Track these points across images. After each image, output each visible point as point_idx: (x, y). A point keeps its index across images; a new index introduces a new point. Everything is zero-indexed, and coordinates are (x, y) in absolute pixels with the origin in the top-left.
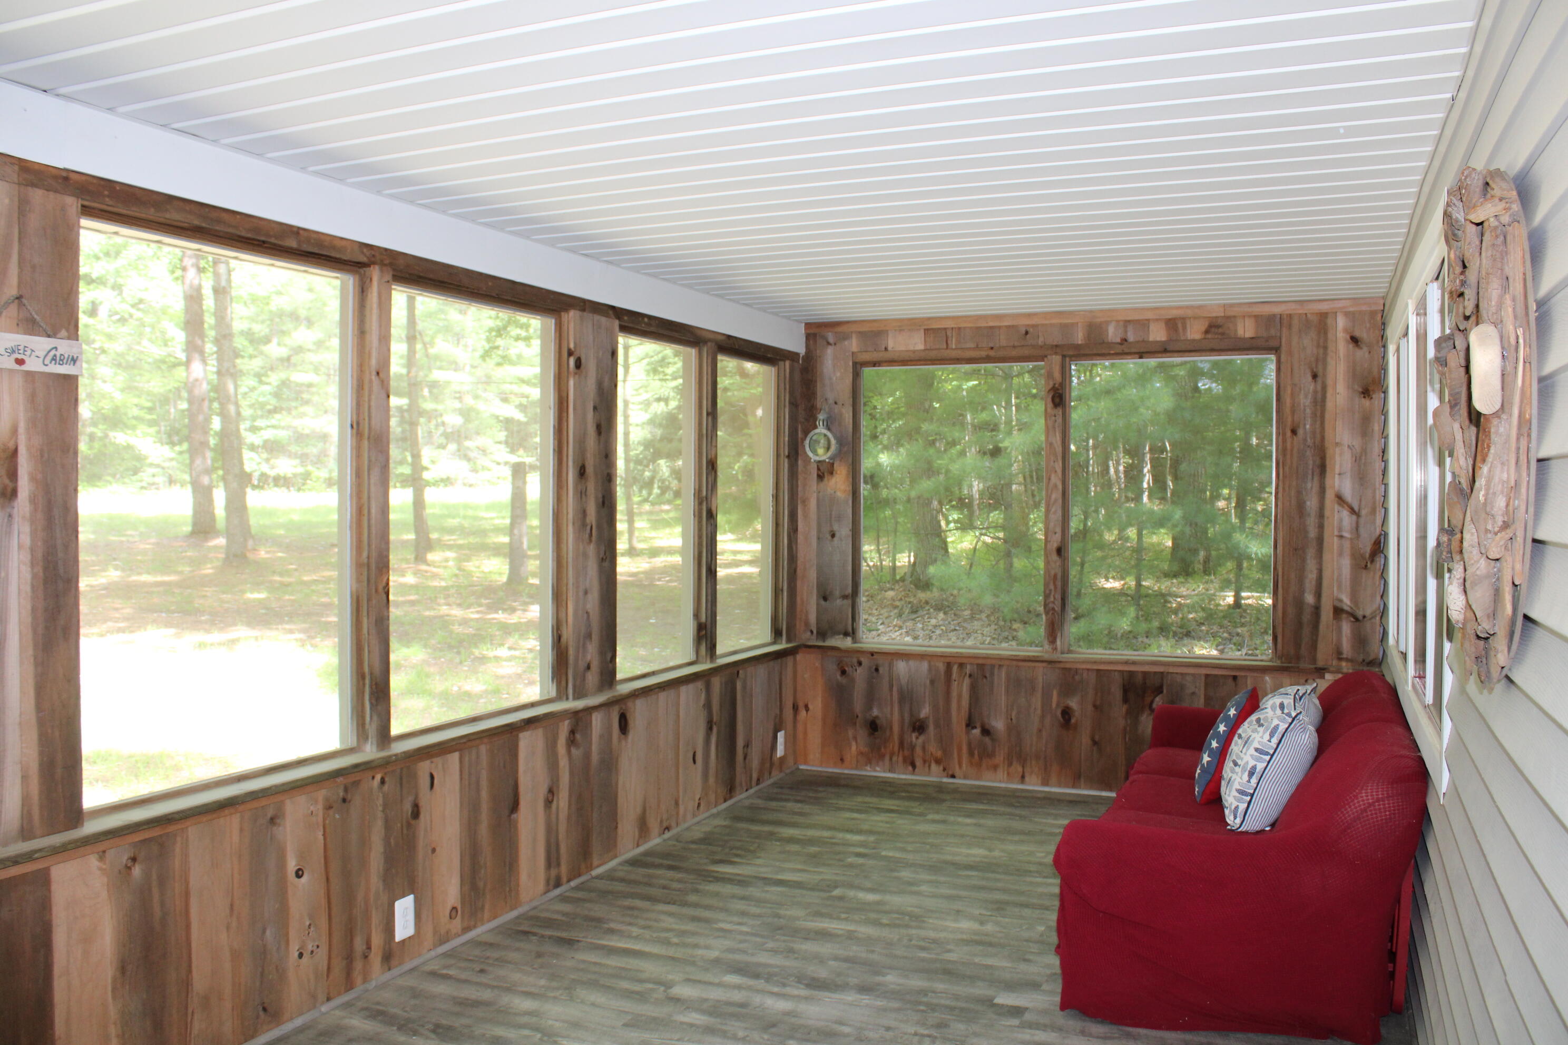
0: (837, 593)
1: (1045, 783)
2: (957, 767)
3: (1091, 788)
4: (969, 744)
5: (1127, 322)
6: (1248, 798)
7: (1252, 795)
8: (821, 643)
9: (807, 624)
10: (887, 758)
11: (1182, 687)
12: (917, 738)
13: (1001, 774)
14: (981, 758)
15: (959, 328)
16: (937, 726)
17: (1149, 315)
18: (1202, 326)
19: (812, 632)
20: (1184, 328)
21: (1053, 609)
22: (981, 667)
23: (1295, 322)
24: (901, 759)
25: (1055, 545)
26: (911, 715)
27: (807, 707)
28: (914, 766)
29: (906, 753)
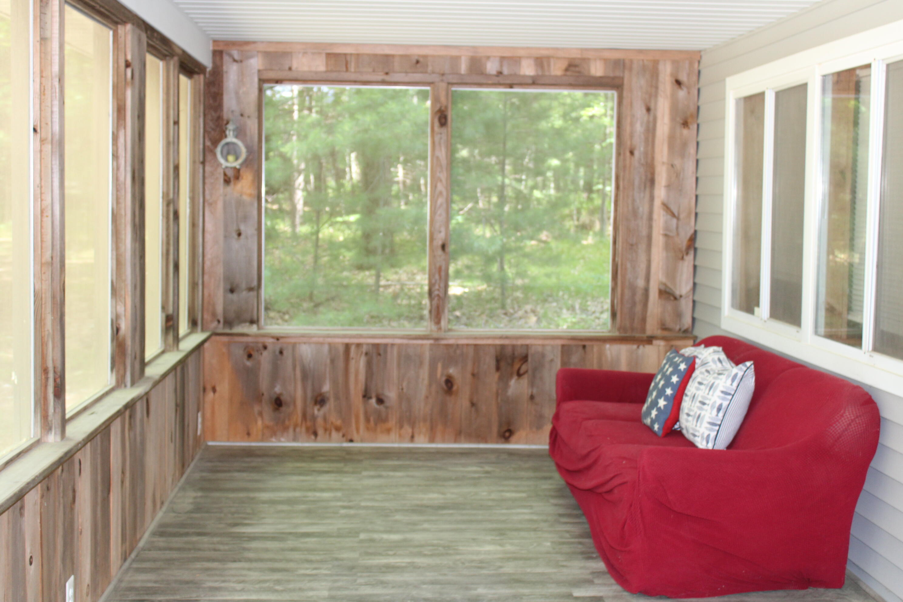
0: (244, 286)
1: (432, 440)
2: (355, 432)
3: (470, 442)
4: (366, 413)
5: (502, 59)
6: (717, 428)
7: (720, 426)
8: (228, 331)
9: (214, 314)
10: (291, 430)
11: (543, 356)
12: (319, 410)
13: (393, 435)
14: (376, 424)
15: (358, 55)
16: (337, 398)
17: (521, 53)
18: (563, 65)
19: (219, 321)
20: (549, 65)
21: (438, 295)
22: (376, 346)
23: (635, 66)
24: (304, 429)
25: (440, 243)
26: (313, 390)
27: (214, 390)
28: (315, 434)
29: (309, 423)
